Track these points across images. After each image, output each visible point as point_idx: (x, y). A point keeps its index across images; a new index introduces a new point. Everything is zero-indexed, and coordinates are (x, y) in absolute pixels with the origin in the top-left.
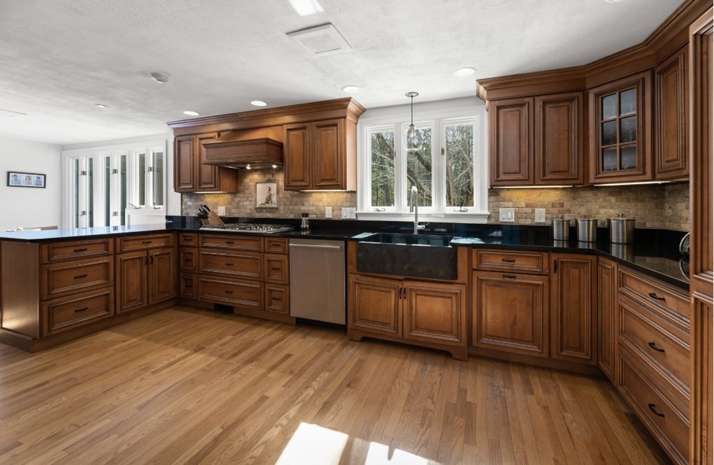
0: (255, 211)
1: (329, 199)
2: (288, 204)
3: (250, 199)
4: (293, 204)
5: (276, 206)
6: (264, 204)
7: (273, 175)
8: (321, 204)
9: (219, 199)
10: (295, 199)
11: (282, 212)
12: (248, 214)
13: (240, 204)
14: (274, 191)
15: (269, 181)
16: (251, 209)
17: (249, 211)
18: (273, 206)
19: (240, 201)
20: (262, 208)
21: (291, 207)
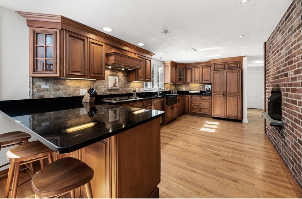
0: (107, 91)
1: (137, 85)
2: (123, 87)
3: (104, 84)
4: (125, 87)
5: (118, 88)
6: (113, 87)
7: (117, 73)
8: (135, 87)
9: (81, 84)
10: (126, 85)
11: (121, 91)
12: (103, 93)
13: (98, 87)
14: (117, 81)
15: (115, 75)
16: (105, 90)
17: (104, 91)
18: (117, 88)
19: (98, 86)
20: (112, 89)
21: (125, 88)
